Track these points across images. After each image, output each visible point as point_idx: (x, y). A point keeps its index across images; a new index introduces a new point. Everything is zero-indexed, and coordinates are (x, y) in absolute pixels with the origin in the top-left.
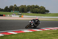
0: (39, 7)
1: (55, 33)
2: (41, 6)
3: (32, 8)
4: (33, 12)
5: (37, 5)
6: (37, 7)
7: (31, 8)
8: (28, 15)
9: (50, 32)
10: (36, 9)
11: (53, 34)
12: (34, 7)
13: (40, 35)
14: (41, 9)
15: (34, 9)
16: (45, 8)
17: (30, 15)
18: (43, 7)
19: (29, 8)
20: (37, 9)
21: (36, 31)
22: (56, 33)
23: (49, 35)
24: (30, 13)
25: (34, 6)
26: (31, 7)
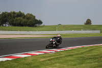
0: (24, 15)
1: (52, 59)
2: (28, 14)
3: (11, 16)
4: (14, 25)
5: (20, 12)
6: (20, 15)
7: (9, 17)
8: (5, 30)
9: (45, 57)
10: (19, 18)
11: (49, 60)
12: (16, 15)
13: (27, 64)
14: (28, 18)
15: (16, 18)
16: (35, 17)
17: (9, 30)
18: (31, 15)
19: (5, 16)
20: (21, 18)
21: (19, 58)
22: (54, 59)
23: (42, 63)
24: (7, 25)
25: (14, 13)
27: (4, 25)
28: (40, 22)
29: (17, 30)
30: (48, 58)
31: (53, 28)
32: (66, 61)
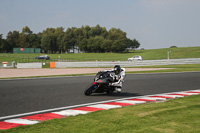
0: (105, 31)
1: (161, 113)
2: (113, 30)
3: (82, 34)
4: (88, 50)
5: (98, 26)
6: (99, 31)
7: (80, 37)
8: (73, 60)
9: (147, 110)
10: (97, 37)
11: (155, 115)
12: (90, 32)
13: (114, 122)
14: (113, 37)
15: (91, 38)
16: (125, 34)
17: (79, 60)
18: (119, 31)
19: (73, 35)
20: (101, 37)
21: (100, 110)
22: (164, 112)
23: (143, 121)
24: (76, 51)
25: (88, 29)
26: (80, 32)
27: (71, 51)
28: (135, 44)
29: (94, 60)
30: (154, 112)
31: (161, 54)
32: (191, 118)
